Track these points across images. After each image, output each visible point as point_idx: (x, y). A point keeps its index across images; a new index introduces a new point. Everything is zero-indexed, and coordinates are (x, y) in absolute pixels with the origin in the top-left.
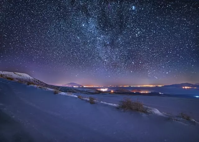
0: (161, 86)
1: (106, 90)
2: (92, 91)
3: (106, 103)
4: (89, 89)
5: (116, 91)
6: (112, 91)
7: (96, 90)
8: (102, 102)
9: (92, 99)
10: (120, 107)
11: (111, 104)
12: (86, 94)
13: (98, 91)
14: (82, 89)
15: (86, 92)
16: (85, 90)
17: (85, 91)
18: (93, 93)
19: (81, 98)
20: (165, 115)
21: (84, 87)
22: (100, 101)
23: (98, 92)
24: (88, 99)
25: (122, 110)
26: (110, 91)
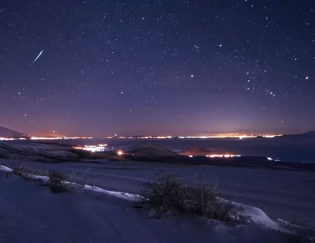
0: (273, 136)
1: (100, 148)
2: (57, 153)
3: (99, 190)
4: (47, 147)
5: (133, 152)
6: (120, 153)
7: (68, 148)
8: (87, 186)
9: (56, 177)
10: (144, 202)
11: (118, 194)
12: (39, 161)
13: (75, 151)
14: (26, 147)
15: (39, 154)
16: (36, 148)
17: (34, 154)
18: (58, 160)
19: (24, 174)
20: (287, 227)
21: (33, 138)
22: (83, 184)
23: (76, 155)
24: (46, 178)
25: (152, 213)
26: (114, 153)
